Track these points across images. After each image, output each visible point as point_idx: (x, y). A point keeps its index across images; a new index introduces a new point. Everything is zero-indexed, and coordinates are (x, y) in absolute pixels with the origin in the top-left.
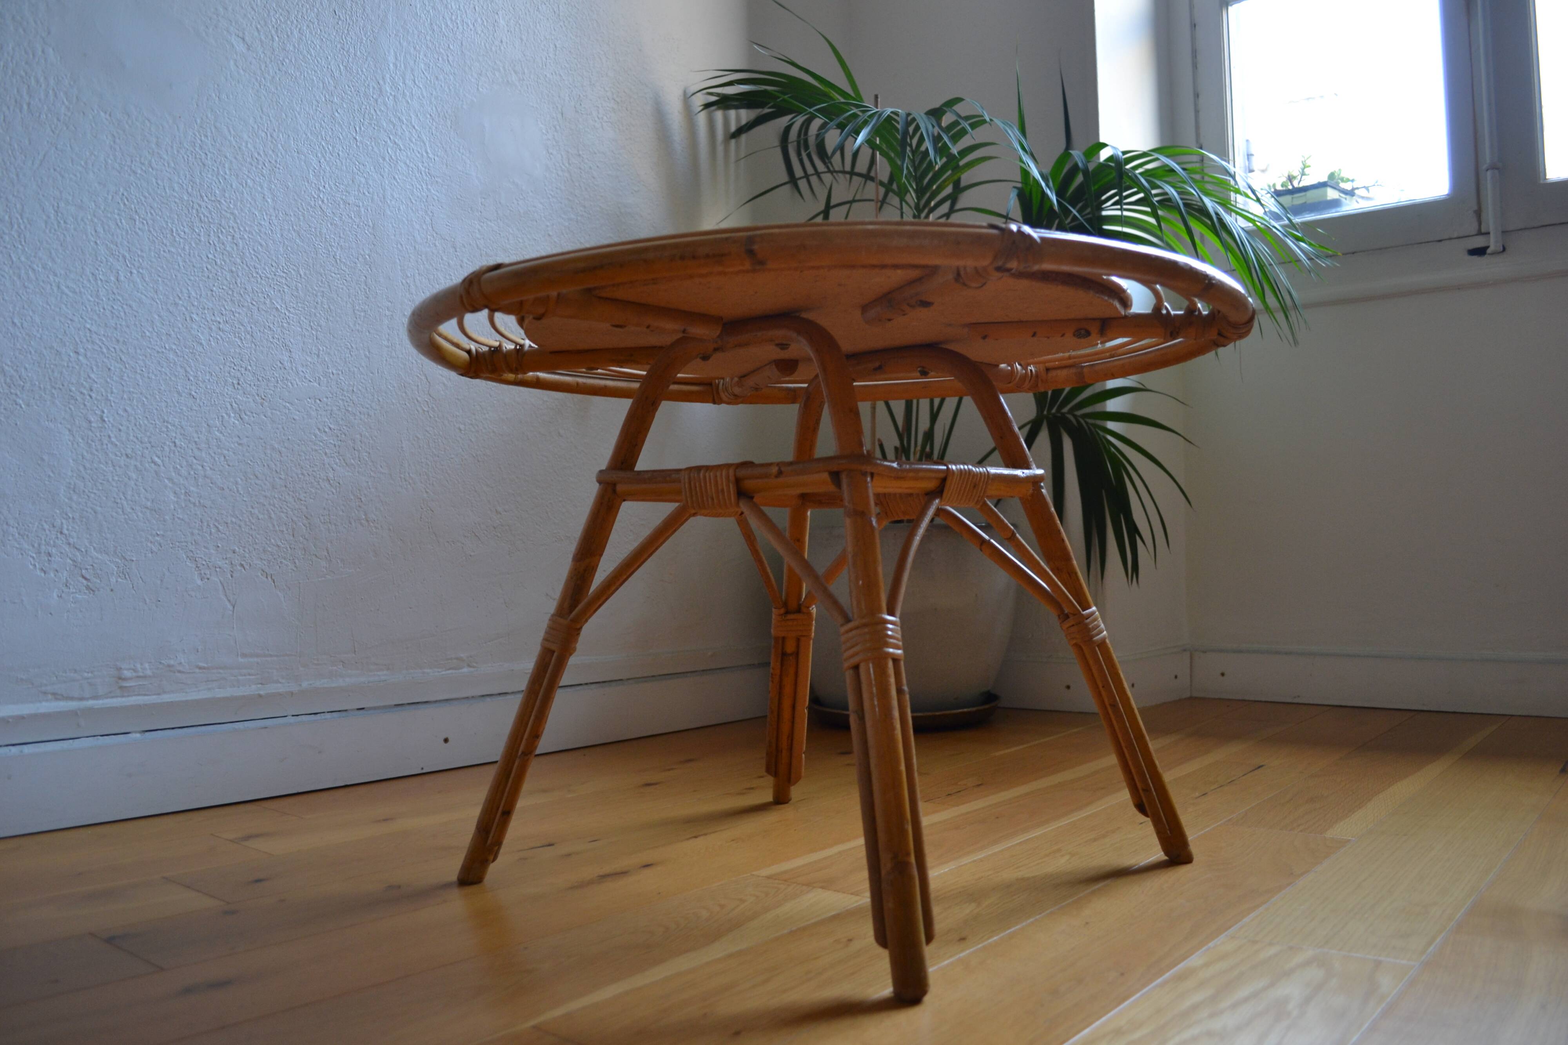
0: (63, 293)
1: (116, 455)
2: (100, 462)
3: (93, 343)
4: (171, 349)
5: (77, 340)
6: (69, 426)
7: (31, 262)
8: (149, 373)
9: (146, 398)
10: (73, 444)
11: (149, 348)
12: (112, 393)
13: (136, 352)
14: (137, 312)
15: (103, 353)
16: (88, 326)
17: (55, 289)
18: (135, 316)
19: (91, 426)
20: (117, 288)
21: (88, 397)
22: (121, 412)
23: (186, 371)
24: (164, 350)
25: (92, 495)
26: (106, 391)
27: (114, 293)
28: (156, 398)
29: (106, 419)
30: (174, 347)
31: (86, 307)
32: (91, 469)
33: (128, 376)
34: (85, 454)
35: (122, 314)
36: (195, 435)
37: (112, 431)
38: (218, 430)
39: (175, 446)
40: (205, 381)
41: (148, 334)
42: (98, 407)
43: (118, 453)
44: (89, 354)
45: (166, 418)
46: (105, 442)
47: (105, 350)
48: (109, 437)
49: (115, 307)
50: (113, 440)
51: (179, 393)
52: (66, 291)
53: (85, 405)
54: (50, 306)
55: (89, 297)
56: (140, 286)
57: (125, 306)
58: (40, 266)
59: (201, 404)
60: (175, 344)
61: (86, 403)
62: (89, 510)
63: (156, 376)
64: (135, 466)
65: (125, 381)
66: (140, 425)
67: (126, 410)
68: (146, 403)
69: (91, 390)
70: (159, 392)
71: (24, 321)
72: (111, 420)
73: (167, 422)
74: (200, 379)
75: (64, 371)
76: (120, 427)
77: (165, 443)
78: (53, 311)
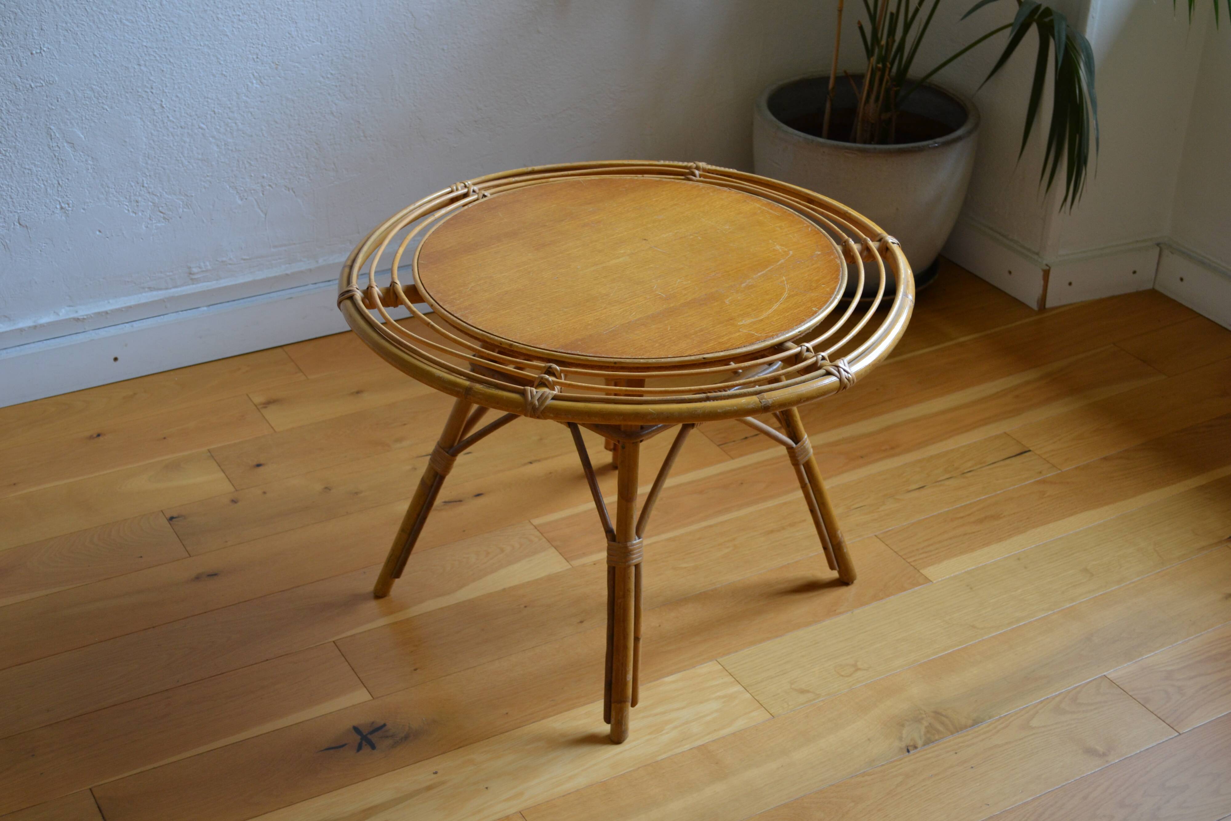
0: (124, 25)
1: (174, 128)
2: (164, 135)
3: (149, 55)
4: (205, 45)
5: (138, 55)
6: (140, 116)
7: (100, 9)
8: (191, 66)
9: (191, 84)
10: (144, 127)
11: (189, 48)
12: (166, 86)
13: (180, 54)
14: (178, 24)
15: (157, 60)
16: (145, 44)
17: (118, 23)
18: (177, 28)
19: (155, 113)
20: (162, 11)
21: (150, 94)
22: (174, 98)
23: (218, 58)
24: (200, 47)
25: (161, 158)
26: (162, 87)
27: (159, 15)
28: (197, 83)
29: (164, 106)
30: (207, 43)
31: (141, 31)
32: (158, 141)
33: (176, 72)
34: (153, 132)
35: (167, 29)
36: (228, 103)
37: (169, 113)
38: (245, 96)
39: (215, 113)
40: (232, 62)
41: (187, 38)
42: (158, 99)
43: (175, 127)
44: (147, 64)
45: (206, 95)
46: (166, 121)
47: (158, 58)
48: (168, 117)
49: (162, 25)
50: (171, 118)
51: (213, 75)
52: (127, 23)
53: (149, 99)
54: (117, 36)
55: (143, 23)
56: (178, 5)
57: (168, 23)
58: (106, 10)
59: (231, 80)
60: (207, 40)
61: (150, 98)
62: (160, 168)
63: (196, 67)
64: (188, 133)
65: (174, 76)
66: (188, 104)
67: (177, 96)
68: (191, 88)
69: (152, 88)
70: (199, 78)
71: (101, 53)
72: (168, 106)
73: (208, 98)
74: (229, 61)
75: (132, 79)
76: (175, 109)
77: (207, 113)
78: (120, 39)
